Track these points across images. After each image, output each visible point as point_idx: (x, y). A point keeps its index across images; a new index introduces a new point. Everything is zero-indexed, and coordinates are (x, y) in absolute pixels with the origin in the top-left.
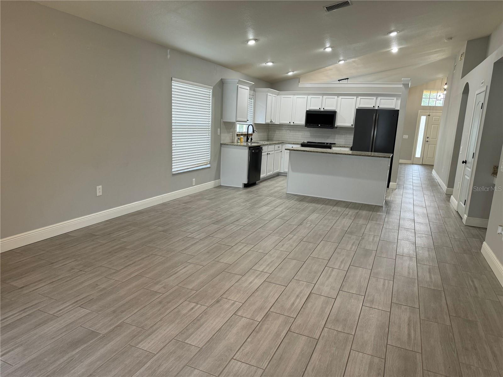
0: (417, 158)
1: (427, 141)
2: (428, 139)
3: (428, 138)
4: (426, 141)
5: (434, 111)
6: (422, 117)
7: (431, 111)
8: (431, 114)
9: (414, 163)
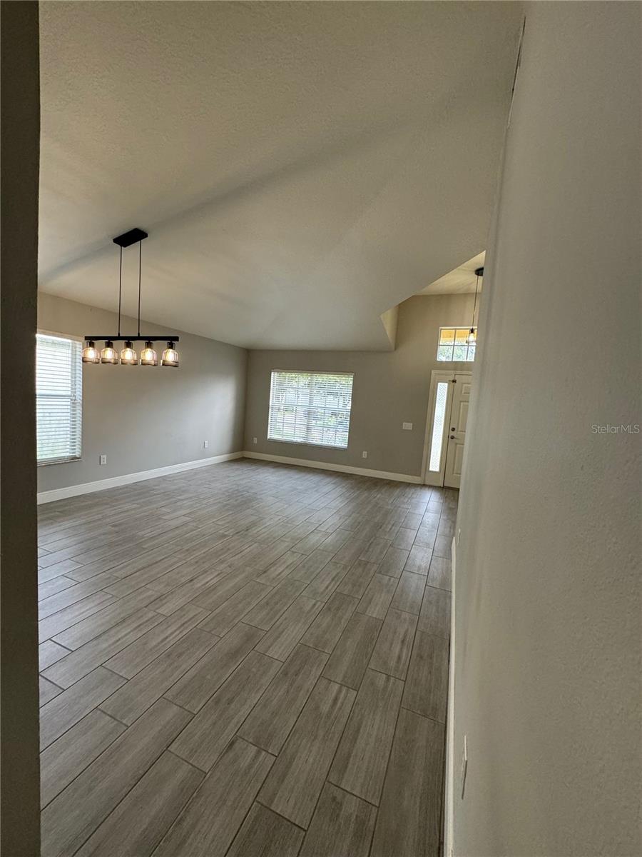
0: (433, 472)
1: (452, 438)
2: (455, 431)
3: (453, 429)
4: (451, 436)
5: (464, 372)
6: (439, 384)
7: (459, 372)
8: (457, 378)
9: (427, 483)
